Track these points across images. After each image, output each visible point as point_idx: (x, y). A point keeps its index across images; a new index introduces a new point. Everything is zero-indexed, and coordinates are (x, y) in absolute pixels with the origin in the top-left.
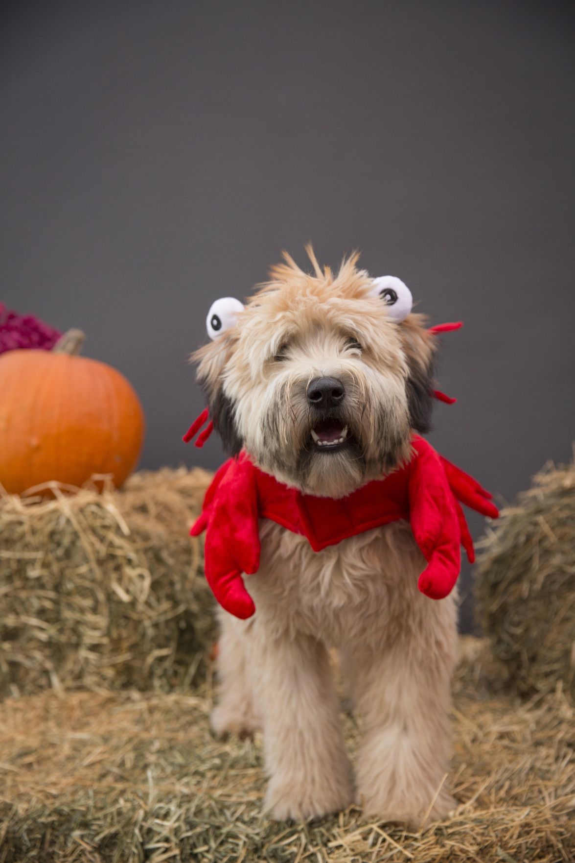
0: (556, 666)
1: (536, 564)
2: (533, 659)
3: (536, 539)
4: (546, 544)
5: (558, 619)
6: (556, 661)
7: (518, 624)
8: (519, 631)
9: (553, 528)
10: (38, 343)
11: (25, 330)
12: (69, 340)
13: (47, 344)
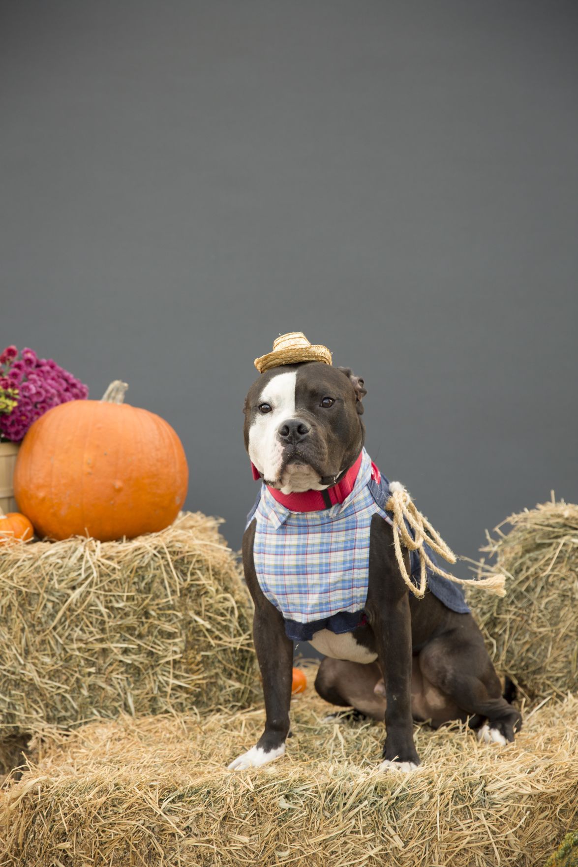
10: (67, 390)
11: (56, 377)
12: (117, 390)
13: (75, 391)
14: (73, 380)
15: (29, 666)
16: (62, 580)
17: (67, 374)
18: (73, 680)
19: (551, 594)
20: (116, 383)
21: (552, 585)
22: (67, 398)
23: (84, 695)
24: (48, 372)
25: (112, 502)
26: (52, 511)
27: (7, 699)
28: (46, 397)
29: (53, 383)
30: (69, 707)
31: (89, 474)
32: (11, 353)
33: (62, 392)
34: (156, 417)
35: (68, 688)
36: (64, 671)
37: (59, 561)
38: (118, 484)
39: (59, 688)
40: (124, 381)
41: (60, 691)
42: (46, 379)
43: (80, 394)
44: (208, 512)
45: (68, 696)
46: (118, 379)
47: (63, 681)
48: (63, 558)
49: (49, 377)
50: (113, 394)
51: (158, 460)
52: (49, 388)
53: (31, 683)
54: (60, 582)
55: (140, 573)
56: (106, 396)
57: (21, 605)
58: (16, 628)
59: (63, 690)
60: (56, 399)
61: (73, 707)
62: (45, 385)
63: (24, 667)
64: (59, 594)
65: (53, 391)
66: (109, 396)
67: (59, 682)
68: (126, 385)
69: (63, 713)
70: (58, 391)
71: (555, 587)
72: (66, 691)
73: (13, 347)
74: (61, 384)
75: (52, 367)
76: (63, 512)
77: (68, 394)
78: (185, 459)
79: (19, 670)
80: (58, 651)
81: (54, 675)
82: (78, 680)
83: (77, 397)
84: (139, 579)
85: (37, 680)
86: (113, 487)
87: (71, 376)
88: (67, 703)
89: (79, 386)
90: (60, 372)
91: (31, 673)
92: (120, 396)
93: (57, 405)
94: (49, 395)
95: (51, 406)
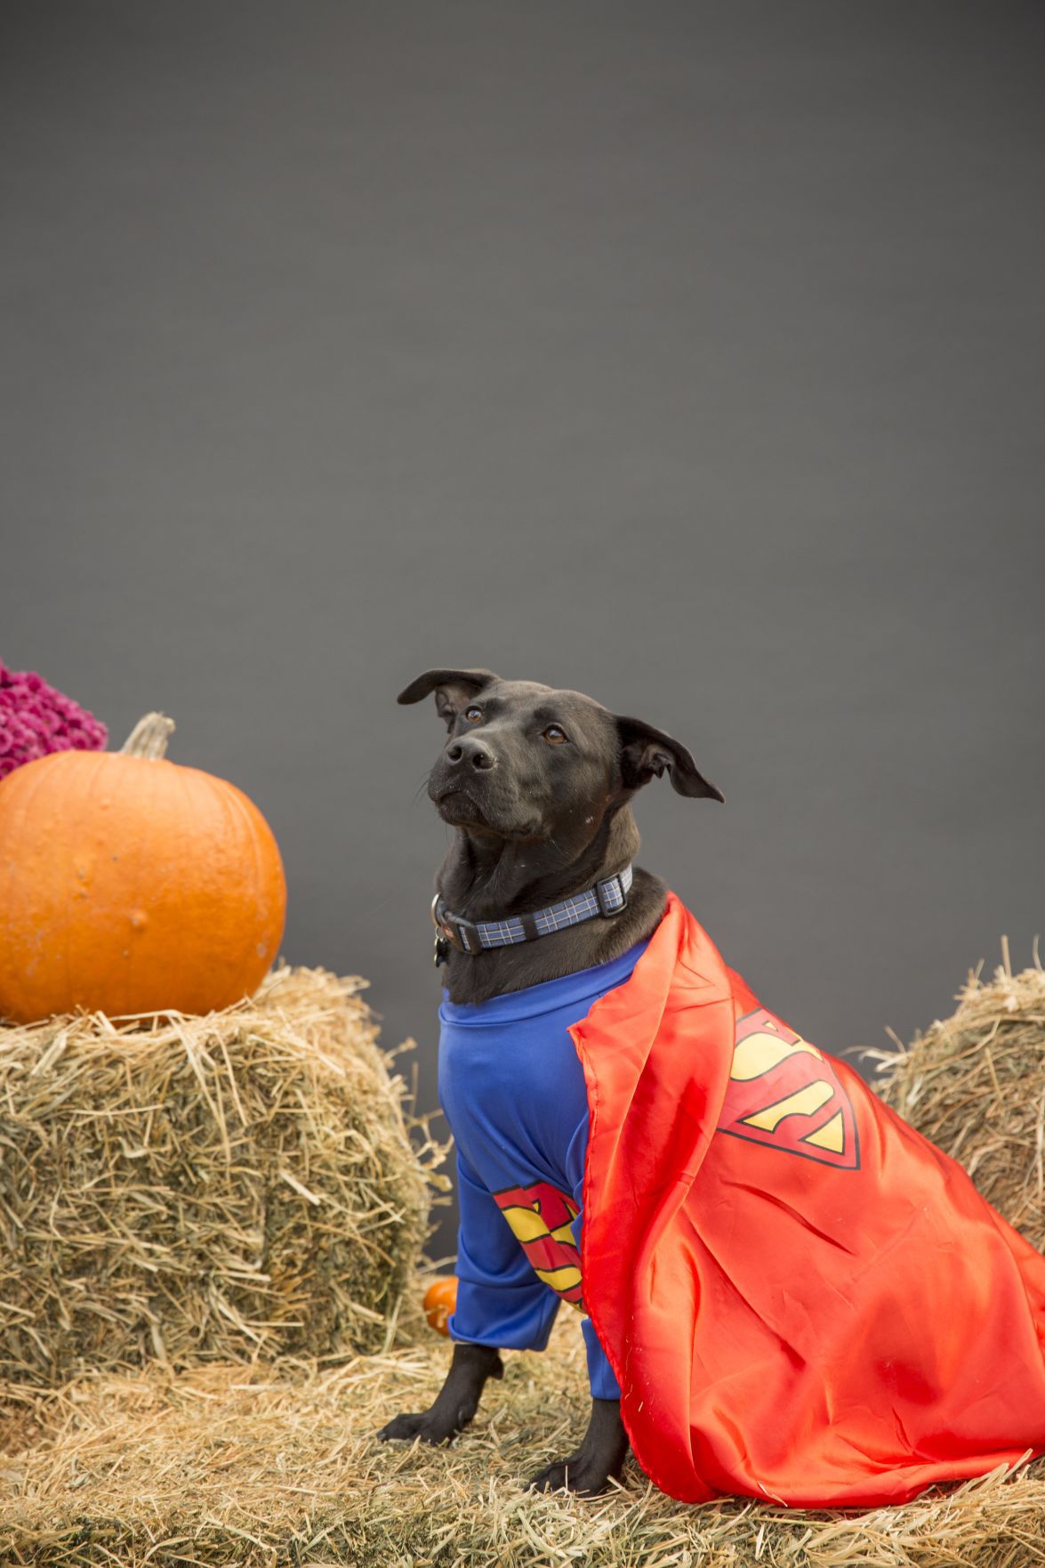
10: (61, 732)
11: (40, 707)
12: (153, 731)
13: (77, 734)
14: (76, 714)
16: (24, 1103)
17: (62, 701)
18: (41, 1301)
19: (991, 1141)
20: (152, 718)
21: (995, 1125)
22: (58, 746)
23: (64, 1330)
24: (24, 697)
25: (126, 953)
26: (9, 967)
28: (16, 746)
29: (32, 718)
30: (34, 1353)
31: (82, 896)
33: (48, 734)
34: (223, 786)
35: (32, 1315)
36: (24, 1283)
37: (18, 1065)
38: (139, 917)
39: (15, 1314)
40: (167, 715)
41: (16, 1321)
42: (16, 711)
43: (88, 741)
44: (339, 970)
45: (32, 1331)
46: (157, 711)
47: (22, 1301)
48: (25, 1059)
49: (26, 707)
50: (144, 740)
51: (220, 873)
52: (22, 727)
54: (20, 1106)
55: (179, 1090)
56: (129, 742)
59: (22, 1319)
60: (35, 749)
61: (41, 1353)
62: (15, 721)
64: (16, 1130)
65: (29, 733)
66: (136, 745)
67: (16, 1303)
68: (170, 722)
70: (40, 734)
71: (999, 1128)
72: (28, 1322)
74: (49, 720)
75: (35, 686)
76: (31, 969)
77: (62, 739)
78: (279, 868)
82: (52, 1302)
83: (80, 745)
84: (177, 1102)
86: (129, 922)
87: (73, 705)
88: (31, 1344)
89: (86, 725)
90: (51, 698)
92: (158, 744)
93: (36, 757)
94: (21, 742)
95: (24, 761)
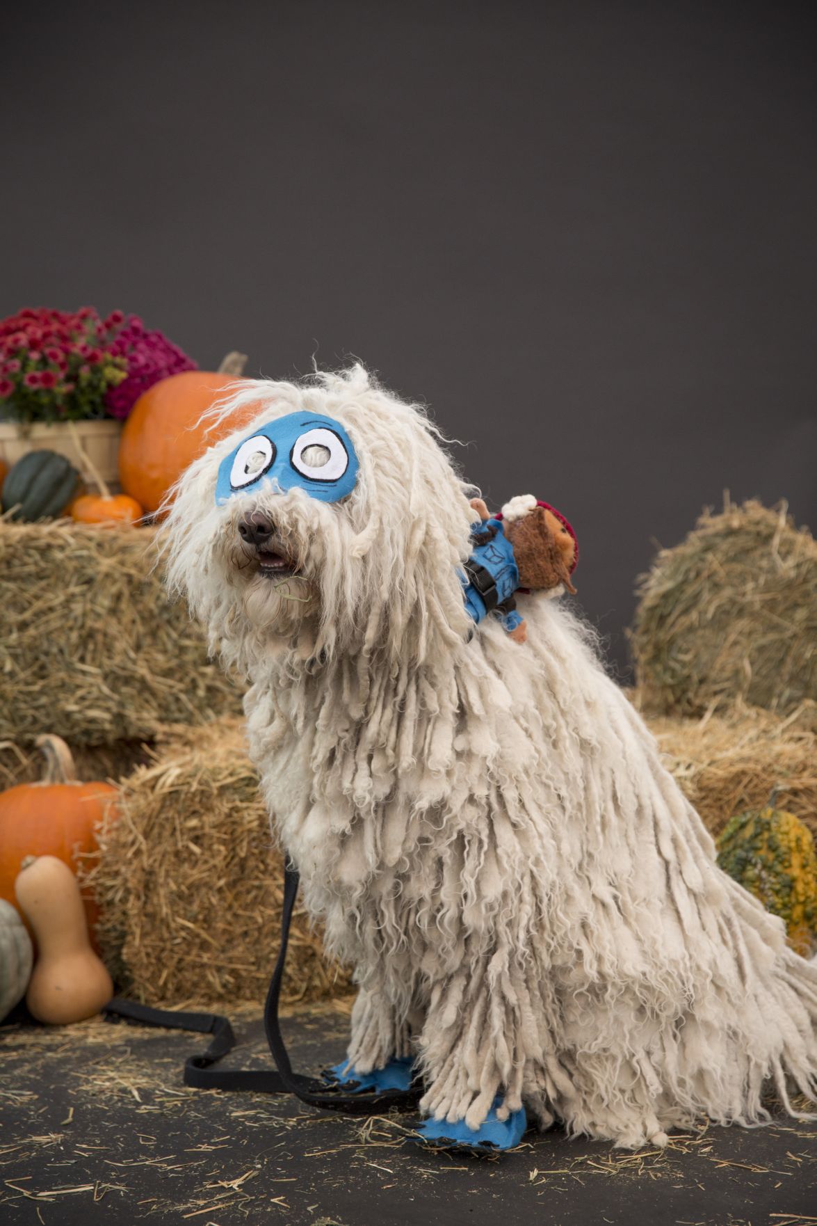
0: (726, 685)
1: (706, 596)
2: (702, 681)
3: (705, 574)
4: (717, 579)
5: (728, 644)
6: (728, 679)
7: (687, 652)
8: (687, 658)
9: (721, 565)
10: (175, 363)
11: (164, 350)
12: (235, 363)
13: (183, 364)
14: (182, 354)
15: (141, 663)
17: (175, 347)
18: (187, 680)
20: (234, 356)
22: (175, 371)
24: (156, 343)
27: (116, 697)
28: (155, 370)
29: (161, 355)
32: (117, 319)
33: (171, 365)
40: (242, 353)
42: (154, 350)
46: (236, 352)
49: (157, 349)
50: (229, 367)
52: (158, 360)
53: (143, 681)
56: (221, 368)
57: (132, 595)
58: (126, 619)
60: (165, 372)
62: (154, 356)
63: (134, 662)
65: (162, 363)
66: (226, 369)
68: (244, 356)
69: (177, 715)
70: (167, 364)
72: (180, 691)
73: (119, 312)
74: (170, 358)
75: (160, 338)
77: (177, 367)
79: (130, 665)
80: (170, 646)
81: (168, 673)
82: (194, 680)
85: (149, 677)
87: (180, 350)
88: (181, 703)
89: (187, 360)
90: (169, 344)
91: (142, 670)
92: (238, 370)
93: (166, 378)
94: (158, 368)
95: (159, 379)
